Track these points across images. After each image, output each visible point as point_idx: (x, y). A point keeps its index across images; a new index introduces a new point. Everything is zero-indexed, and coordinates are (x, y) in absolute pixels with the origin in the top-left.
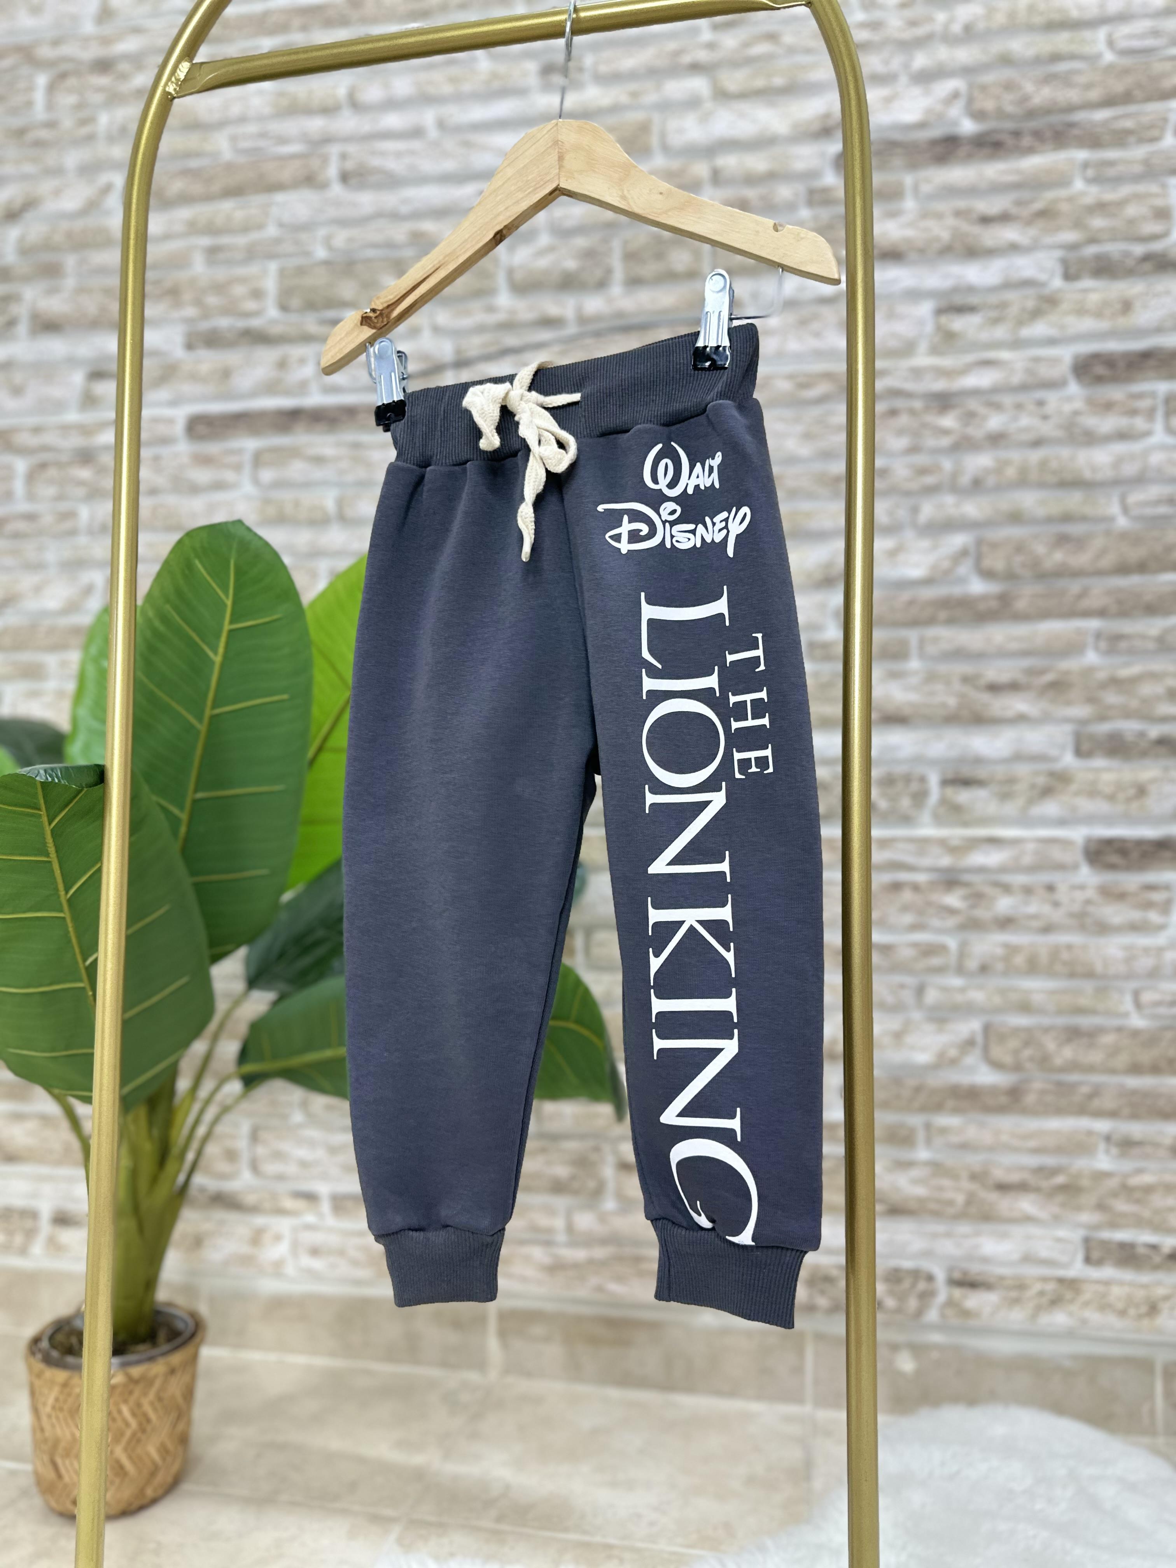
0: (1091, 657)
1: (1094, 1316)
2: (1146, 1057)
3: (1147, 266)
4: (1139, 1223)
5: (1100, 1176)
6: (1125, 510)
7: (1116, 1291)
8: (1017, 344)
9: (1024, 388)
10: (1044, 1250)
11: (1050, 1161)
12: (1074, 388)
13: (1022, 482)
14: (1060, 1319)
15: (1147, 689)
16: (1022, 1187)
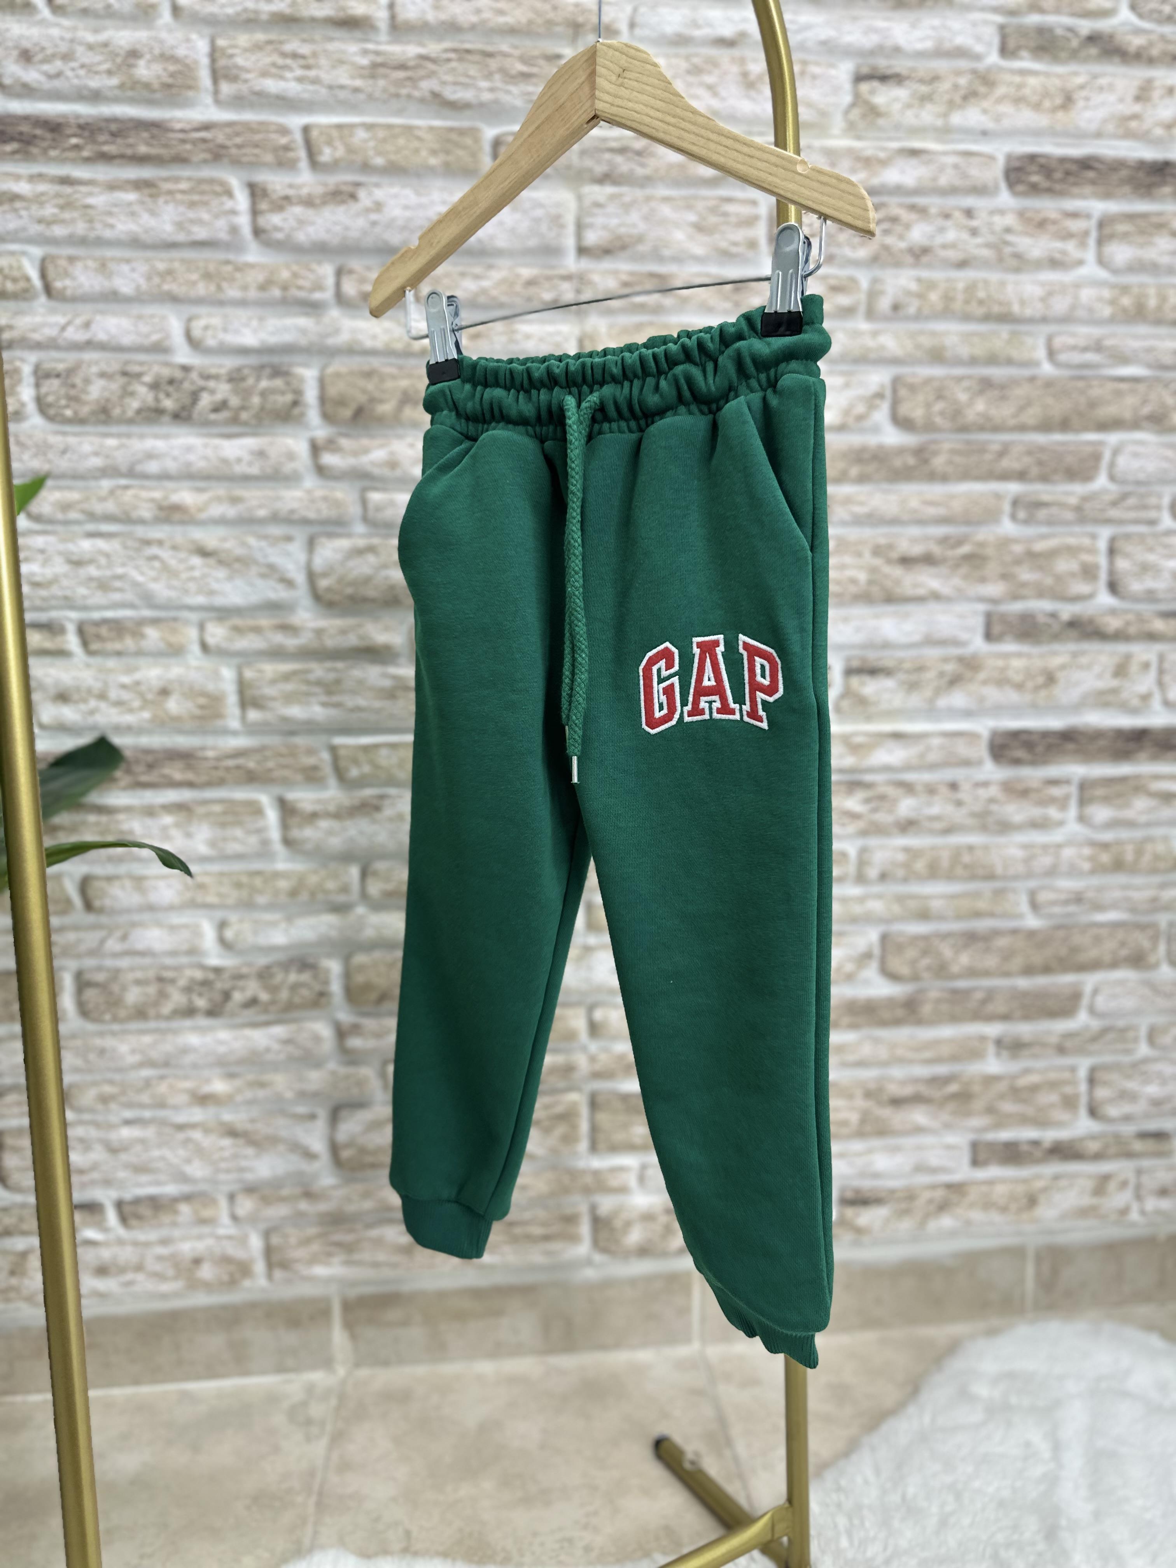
0: (1007, 527)
1: (977, 1215)
2: (1037, 959)
3: (1093, 51)
4: (1024, 1120)
5: (990, 1080)
6: (1051, 354)
7: (1000, 1190)
8: (945, 132)
9: (952, 191)
10: (934, 1159)
11: (942, 1070)
12: (1005, 198)
13: (946, 312)
14: (946, 1222)
15: (1063, 565)
16: (917, 1099)
